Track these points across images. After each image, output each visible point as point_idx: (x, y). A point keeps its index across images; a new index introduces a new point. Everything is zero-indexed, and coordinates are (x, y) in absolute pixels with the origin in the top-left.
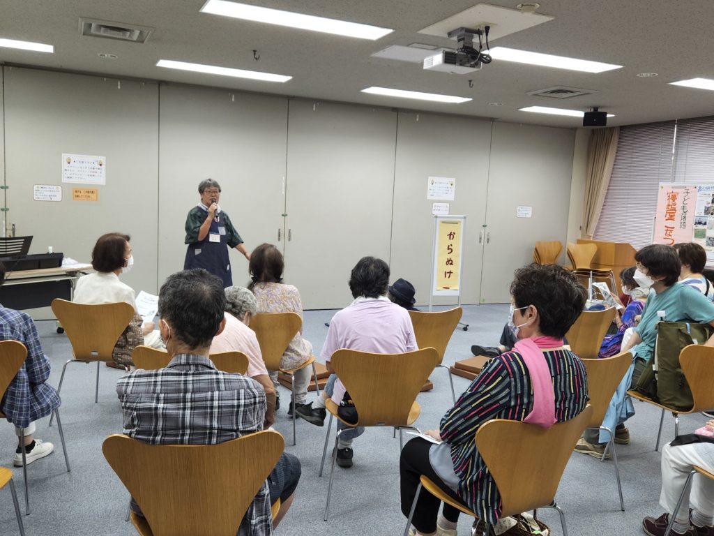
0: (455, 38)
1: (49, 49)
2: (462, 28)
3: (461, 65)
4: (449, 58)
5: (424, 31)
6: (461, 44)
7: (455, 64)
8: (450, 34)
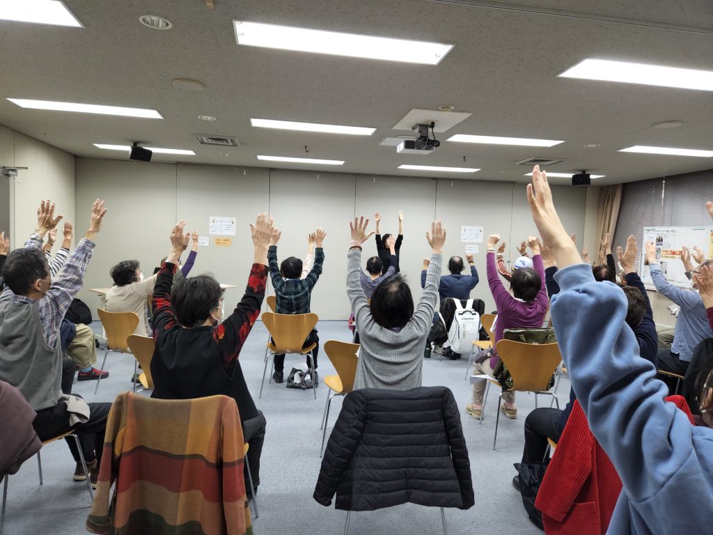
0: (417, 131)
1: (191, 153)
2: (418, 124)
3: (419, 149)
4: (409, 145)
5: (396, 127)
6: (419, 136)
7: (413, 148)
8: (413, 128)
